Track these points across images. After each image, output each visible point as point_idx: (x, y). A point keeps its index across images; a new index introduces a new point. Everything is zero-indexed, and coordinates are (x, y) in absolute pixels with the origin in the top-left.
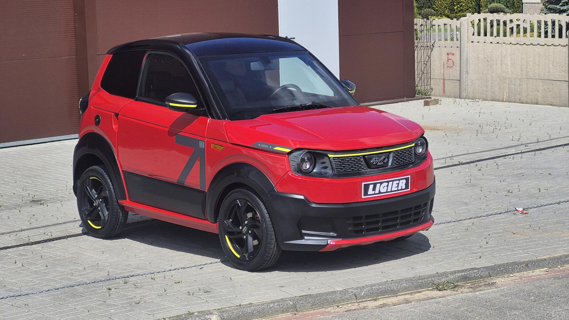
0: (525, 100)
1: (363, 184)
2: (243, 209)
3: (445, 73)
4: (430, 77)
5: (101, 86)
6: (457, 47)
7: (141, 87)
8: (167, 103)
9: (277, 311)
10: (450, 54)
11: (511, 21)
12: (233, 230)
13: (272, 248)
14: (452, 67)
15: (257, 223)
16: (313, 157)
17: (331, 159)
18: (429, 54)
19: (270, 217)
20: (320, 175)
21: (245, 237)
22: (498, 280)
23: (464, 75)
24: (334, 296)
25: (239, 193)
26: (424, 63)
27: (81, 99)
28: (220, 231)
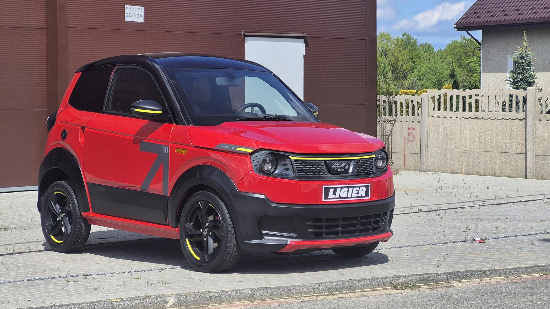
0: (482, 171)
1: (324, 187)
2: (205, 211)
3: (406, 147)
4: (391, 151)
5: (69, 103)
6: (418, 122)
7: (108, 101)
8: (132, 109)
9: (235, 298)
10: (411, 128)
11: (470, 97)
12: (194, 232)
13: (232, 248)
14: (413, 141)
15: (218, 224)
16: (274, 159)
17: (293, 161)
18: (391, 129)
19: (231, 217)
20: (281, 176)
21: (205, 239)
22: (456, 284)
23: (424, 149)
24: (292, 289)
25: (201, 195)
26: (386, 138)
27: (48, 118)
28: (181, 236)
